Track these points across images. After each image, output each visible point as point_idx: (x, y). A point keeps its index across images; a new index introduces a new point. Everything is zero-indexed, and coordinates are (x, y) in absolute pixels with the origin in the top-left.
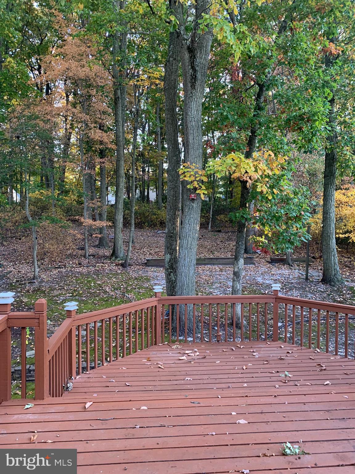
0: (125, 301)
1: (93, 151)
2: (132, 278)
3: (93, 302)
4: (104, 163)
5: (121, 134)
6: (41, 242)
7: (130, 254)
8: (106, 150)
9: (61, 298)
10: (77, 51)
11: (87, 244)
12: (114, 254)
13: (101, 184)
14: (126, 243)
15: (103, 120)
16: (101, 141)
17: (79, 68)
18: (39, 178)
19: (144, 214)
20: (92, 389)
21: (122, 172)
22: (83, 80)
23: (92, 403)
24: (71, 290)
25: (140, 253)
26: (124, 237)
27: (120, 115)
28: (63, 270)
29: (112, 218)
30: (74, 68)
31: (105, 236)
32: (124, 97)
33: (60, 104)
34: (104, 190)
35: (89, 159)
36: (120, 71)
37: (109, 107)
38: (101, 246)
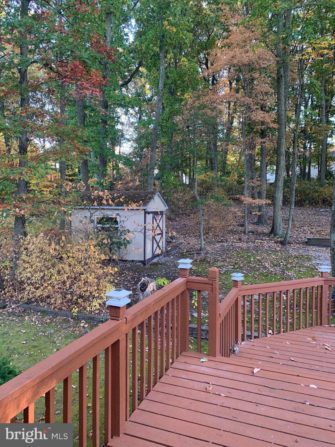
0: (285, 278)
1: (254, 132)
2: (292, 256)
3: (253, 275)
4: (264, 143)
5: (283, 113)
6: (206, 218)
7: (289, 232)
8: (267, 130)
9: (224, 269)
10: (242, 38)
11: (246, 221)
12: (273, 231)
13: (261, 164)
14: (286, 221)
15: (265, 101)
16: (262, 122)
17: (243, 55)
18: (204, 162)
19: (304, 192)
20: (256, 357)
21: (283, 150)
22: (246, 65)
23: (259, 369)
24: (232, 262)
25: (301, 231)
26: (283, 215)
27: (283, 94)
28: (225, 244)
29: (271, 196)
30: (239, 55)
31: (264, 214)
32: (287, 75)
33: (224, 91)
34: (264, 169)
35: (251, 140)
36: (284, 48)
37: (271, 87)
38: (260, 223)
